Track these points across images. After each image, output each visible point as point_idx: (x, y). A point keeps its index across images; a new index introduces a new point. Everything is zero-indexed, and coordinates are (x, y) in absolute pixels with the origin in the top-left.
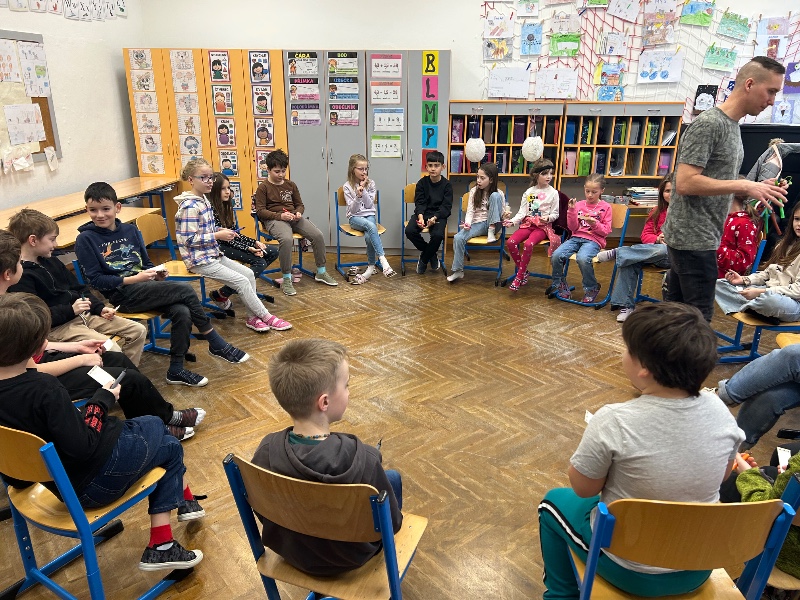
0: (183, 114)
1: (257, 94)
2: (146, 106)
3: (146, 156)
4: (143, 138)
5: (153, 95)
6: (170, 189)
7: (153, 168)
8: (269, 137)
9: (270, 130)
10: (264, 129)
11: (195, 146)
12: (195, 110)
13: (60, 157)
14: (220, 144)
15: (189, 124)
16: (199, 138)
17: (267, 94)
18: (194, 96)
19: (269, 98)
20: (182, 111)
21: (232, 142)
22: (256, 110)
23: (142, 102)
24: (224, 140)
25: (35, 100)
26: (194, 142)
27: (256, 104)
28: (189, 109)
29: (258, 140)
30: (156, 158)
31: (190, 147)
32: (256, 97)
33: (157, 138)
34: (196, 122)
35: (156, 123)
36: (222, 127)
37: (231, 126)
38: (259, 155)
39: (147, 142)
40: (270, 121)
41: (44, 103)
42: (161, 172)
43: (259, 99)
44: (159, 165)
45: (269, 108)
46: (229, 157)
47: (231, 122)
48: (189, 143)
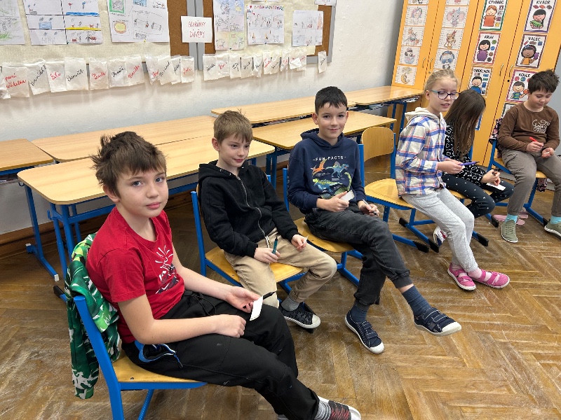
0: (447, 27)
1: (536, 7)
2: (415, 19)
3: (402, 67)
4: (404, 50)
5: (425, 9)
6: (414, 101)
7: (405, 79)
8: (535, 56)
9: (539, 49)
10: (532, 47)
11: (450, 61)
12: (461, 24)
13: (329, 61)
14: (476, 61)
15: (451, 37)
16: (455, 53)
17: (549, 7)
18: (464, 10)
19: (548, 12)
20: (447, 23)
21: (489, 60)
22: (529, 24)
23: (413, 16)
24: (482, 57)
25: (321, 8)
26: (449, 56)
27: (531, 18)
28: (455, 24)
29: (521, 58)
30: (410, 70)
31: (444, 62)
32: (534, 10)
33: (416, 51)
34: (458, 37)
35: (419, 37)
36: (484, 43)
37: (494, 42)
38: (517, 74)
39: (406, 54)
40: (542, 39)
41: (327, 11)
42: (411, 83)
43: (536, 13)
44: (411, 78)
45: (546, 23)
46: (481, 75)
47: (496, 38)
48: (445, 57)
